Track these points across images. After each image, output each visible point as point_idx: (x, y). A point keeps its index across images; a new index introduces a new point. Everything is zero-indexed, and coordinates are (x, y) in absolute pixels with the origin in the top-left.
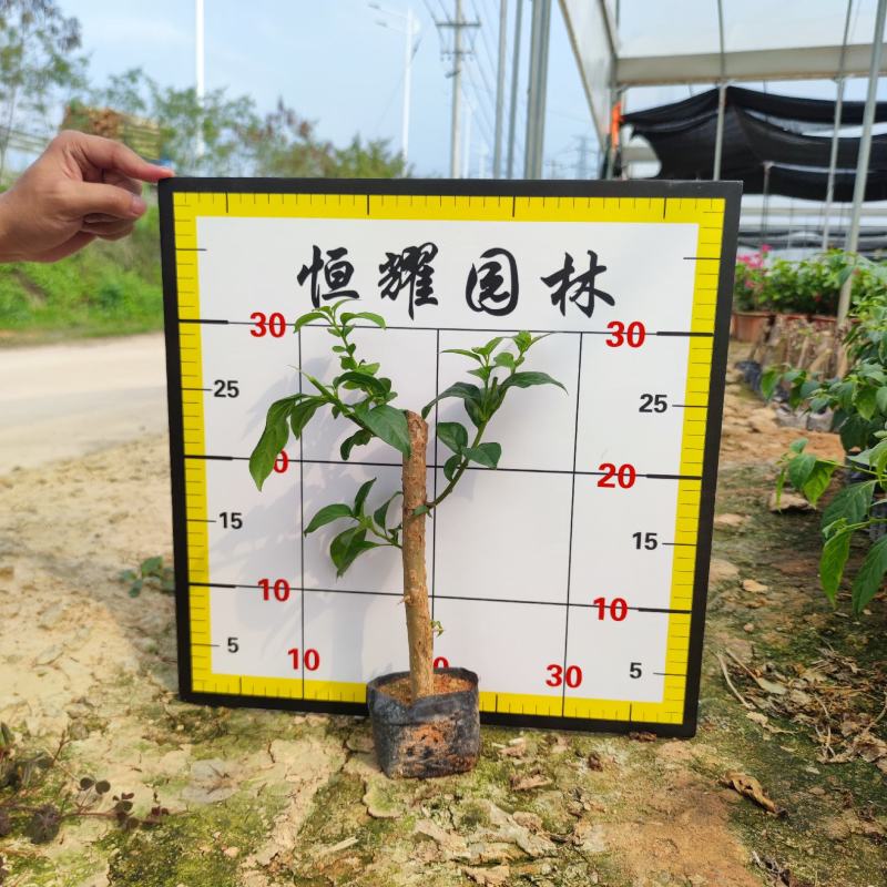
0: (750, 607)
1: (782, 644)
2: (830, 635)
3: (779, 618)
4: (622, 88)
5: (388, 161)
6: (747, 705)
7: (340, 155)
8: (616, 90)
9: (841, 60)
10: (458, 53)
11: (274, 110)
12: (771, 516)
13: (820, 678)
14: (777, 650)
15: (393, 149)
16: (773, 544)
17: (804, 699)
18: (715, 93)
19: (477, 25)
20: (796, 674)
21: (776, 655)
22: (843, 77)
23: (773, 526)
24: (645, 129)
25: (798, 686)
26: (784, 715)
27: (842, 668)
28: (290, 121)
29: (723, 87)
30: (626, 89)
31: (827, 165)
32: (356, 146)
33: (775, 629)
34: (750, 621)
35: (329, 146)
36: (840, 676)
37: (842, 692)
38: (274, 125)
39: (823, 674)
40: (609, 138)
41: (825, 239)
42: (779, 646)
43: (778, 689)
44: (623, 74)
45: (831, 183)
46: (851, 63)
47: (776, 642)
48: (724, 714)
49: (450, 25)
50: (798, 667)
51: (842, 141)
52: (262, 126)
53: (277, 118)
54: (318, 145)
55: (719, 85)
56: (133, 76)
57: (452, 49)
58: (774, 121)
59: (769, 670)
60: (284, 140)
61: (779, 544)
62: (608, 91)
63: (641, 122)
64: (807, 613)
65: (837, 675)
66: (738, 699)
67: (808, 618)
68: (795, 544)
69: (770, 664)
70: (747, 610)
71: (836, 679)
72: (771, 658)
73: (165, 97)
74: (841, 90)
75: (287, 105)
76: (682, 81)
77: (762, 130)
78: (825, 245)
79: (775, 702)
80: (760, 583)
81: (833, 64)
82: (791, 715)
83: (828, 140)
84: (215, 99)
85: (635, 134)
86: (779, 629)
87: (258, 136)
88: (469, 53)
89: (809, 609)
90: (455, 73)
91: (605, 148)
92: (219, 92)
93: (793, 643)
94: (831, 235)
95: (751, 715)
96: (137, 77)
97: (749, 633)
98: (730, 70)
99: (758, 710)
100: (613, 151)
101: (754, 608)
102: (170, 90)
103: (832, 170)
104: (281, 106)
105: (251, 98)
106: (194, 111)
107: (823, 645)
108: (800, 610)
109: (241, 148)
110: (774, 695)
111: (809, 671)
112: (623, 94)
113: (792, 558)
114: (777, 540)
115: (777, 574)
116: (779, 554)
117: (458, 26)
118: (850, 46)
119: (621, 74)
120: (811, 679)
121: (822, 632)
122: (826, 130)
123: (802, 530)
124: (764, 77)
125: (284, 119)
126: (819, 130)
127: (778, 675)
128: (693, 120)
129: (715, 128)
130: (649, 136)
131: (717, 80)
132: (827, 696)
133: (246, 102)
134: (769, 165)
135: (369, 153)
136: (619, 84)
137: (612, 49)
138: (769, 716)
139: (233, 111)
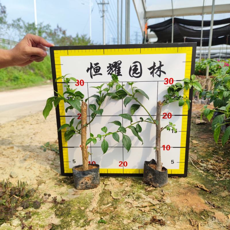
0: (195, 147)
1: (204, 155)
2: (215, 152)
3: (203, 149)
4: (147, 19)
5: (86, 40)
6: (198, 169)
7: (74, 39)
8: (146, 20)
9: (203, 10)
10: (103, 11)
11: (56, 28)
12: (196, 125)
13: (214, 162)
14: (203, 156)
15: (87, 37)
16: (198, 132)
17: (211, 167)
18: (171, 19)
19: (108, 4)
20: (208, 161)
21: (203, 157)
22: (203, 14)
23: (197, 128)
24: (153, 29)
25: (209, 164)
26: (207, 170)
27: (219, 159)
28: (61, 30)
29: (173, 18)
30: (148, 19)
31: (200, 37)
32: (77, 36)
33: (202, 151)
34: (195, 150)
35: (71, 37)
36: (219, 161)
37: (220, 165)
38: (56, 31)
39: (215, 161)
40: (145, 32)
41: (201, 56)
42: (203, 155)
43: (204, 165)
44: (147, 15)
45: (201, 42)
46: (205, 11)
47: (202, 154)
48: (193, 171)
49: (101, 4)
50: (209, 159)
51: (204, 31)
52: (53, 32)
53: (57, 30)
54: (68, 37)
55: (172, 17)
56: (19, 20)
57: (102, 10)
58: (186, 26)
59: (202, 161)
60: (59, 36)
61: (199, 132)
62: (144, 20)
63: (153, 28)
64: (209, 147)
65: (218, 161)
66: (196, 168)
67: (209, 148)
68: (203, 131)
69: (202, 159)
70: (194, 147)
71: (218, 162)
72: (202, 158)
73: (27, 25)
74: (203, 18)
75: (59, 26)
76: (163, 17)
77: (183, 28)
78: (200, 58)
79: (204, 168)
80: (196, 141)
81: (200, 11)
82: (209, 171)
83: (200, 31)
84: (40, 25)
85: (151, 31)
86: (203, 151)
87: (52, 35)
88: (106, 11)
89: (209, 146)
90: (103, 16)
91: (144, 35)
92: (41, 23)
93: (206, 154)
94: (202, 55)
95: (199, 171)
96: (20, 20)
97: (195, 153)
98: (175, 14)
99: (201, 170)
100: (146, 36)
101: (196, 147)
102: (28, 23)
103: (202, 38)
104: (58, 27)
105: (50, 25)
106: (35, 29)
107: (214, 154)
108: (207, 147)
109: (48, 38)
110: (204, 166)
111: (211, 160)
112: (147, 21)
113: (203, 135)
114: (199, 131)
115: (200, 139)
116: (200, 134)
117: (103, 4)
118: (205, 6)
119: (147, 16)
120: (212, 162)
121: (213, 151)
122: (199, 28)
123: (204, 128)
124: (183, 15)
125: (59, 30)
126: (198, 28)
127: (204, 162)
128: (165, 27)
129: (172, 28)
130: (155, 31)
131: (171, 16)
132: (216, 166)
133: (48, 26)
134: (185, 38)
135: (81, 38)
136: (146, 18)
137: (144, 9)
138: (204, 171)
139: (45, 28)
